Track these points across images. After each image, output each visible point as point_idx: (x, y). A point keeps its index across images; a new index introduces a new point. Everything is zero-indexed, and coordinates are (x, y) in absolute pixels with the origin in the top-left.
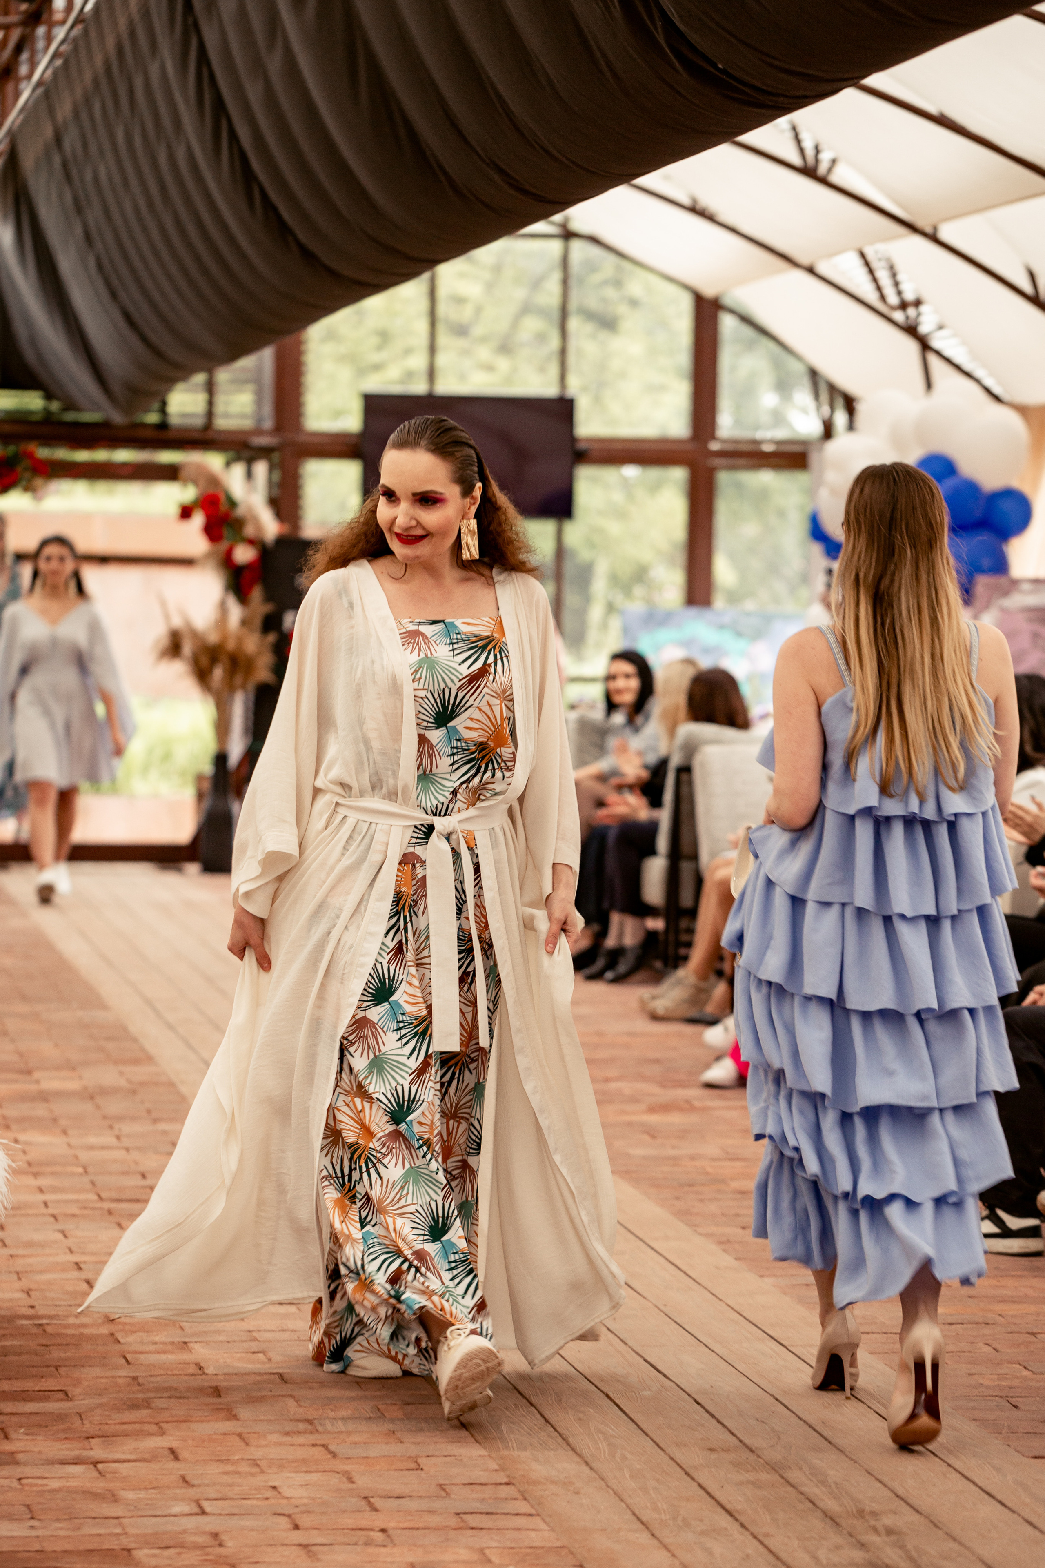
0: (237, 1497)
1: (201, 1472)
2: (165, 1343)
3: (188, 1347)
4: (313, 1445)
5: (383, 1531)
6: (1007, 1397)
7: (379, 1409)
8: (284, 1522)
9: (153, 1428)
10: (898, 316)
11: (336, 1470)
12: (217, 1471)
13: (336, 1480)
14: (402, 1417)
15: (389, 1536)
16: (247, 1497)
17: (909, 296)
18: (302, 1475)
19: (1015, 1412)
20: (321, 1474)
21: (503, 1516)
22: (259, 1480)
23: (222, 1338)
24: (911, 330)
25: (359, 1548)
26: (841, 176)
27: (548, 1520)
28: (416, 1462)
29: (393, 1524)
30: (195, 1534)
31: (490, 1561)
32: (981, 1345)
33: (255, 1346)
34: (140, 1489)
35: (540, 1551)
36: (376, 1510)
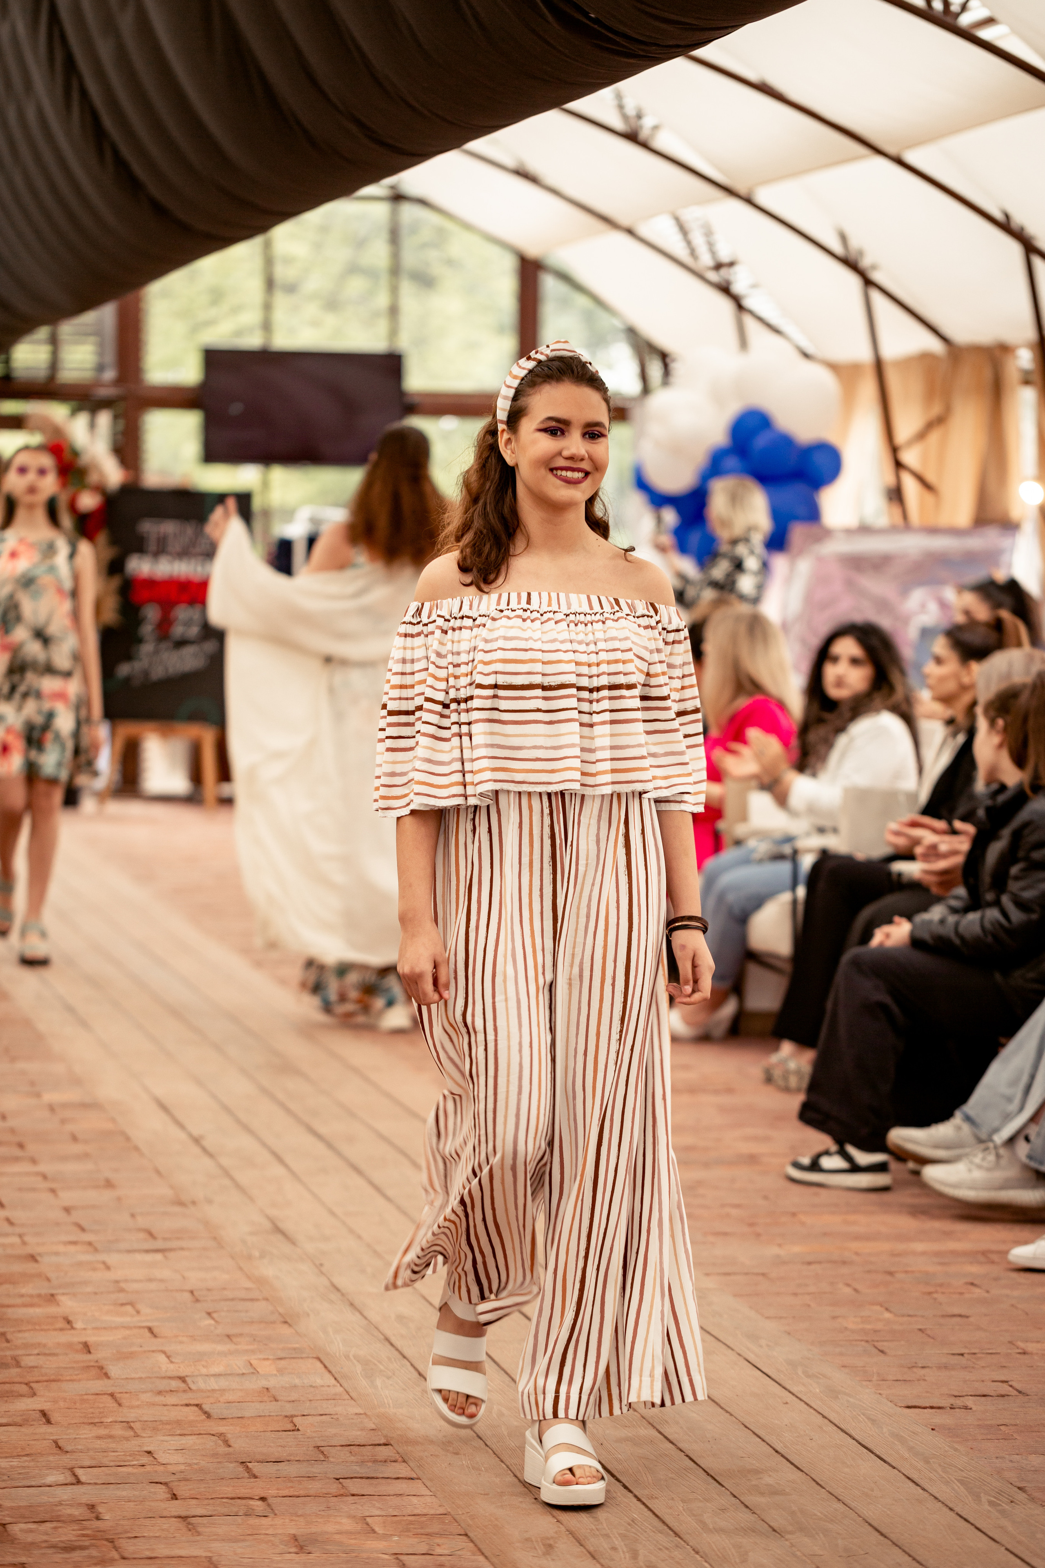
0: (112, 1464)
1: (75, 1436)
2: (31, 1296)
3: (55, 1300)
4: (187, 1405)
5: (263, 1499)
6: (873, 1341)
7: (251, 1365)
8: (161, 1490)
9: (24, 1389)
10: (713, 276)
11: (212, 1432)
12: (90, 1435)
13: (212, 1444)
14: (275, 1372)
15: (269, 1505)
16: (122, 1464)
17: (724, 257)
18: (177, 1438)
19: (882, 1357)
20: (197, 1436)
21: (384, 1481)
22: (133, 1445)
23: (89, 1289)
24: (725, 289)
25: (239, 1519)
26: (663, 141)
27: (428, 1484)
28: (292, 1422)
29: (273, 1492)
30: (71, 1505)
31: (374, 1531)
32: (841, 1286)
33: (122, 1298)
34: (13, 1457)
35: (424, 1519)
36: (255, 1477)
